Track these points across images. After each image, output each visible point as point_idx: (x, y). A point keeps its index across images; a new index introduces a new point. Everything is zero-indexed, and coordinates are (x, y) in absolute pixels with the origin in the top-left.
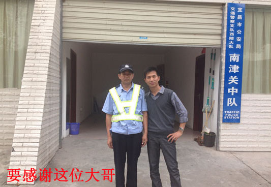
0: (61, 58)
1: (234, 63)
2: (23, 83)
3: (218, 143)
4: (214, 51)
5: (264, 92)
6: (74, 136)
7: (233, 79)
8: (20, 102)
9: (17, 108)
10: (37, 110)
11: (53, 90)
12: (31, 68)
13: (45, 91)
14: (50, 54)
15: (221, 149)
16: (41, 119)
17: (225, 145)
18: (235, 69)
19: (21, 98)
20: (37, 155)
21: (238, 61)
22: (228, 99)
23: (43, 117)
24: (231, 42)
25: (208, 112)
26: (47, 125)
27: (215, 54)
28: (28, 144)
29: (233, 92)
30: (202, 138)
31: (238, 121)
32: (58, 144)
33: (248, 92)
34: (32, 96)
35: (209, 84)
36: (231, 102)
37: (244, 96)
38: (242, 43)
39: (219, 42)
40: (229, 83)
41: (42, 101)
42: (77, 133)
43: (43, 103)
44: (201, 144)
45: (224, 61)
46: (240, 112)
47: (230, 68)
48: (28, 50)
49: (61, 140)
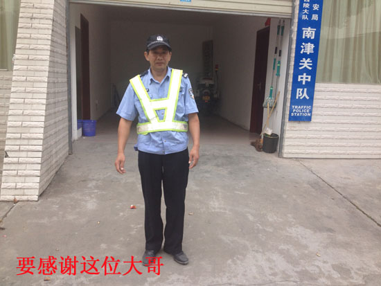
0: (68, 28)
1: (307, 40)
2: (16, 62)
3: (281, 147)
4: (282, 22)
5: (345, 80)
6: (89, 137)
7: (306, 62)
8: (13, 89)
9: (9, 98)
10: (38, 101)
11: (57, 73)
12: (26, 41)
13: (47, 74)
14: (53, 21)
15: (285, 156)
16: (43, 113)
17: (290, 151)
18: (309, 48)
19: (13, 84)
20: (40, 162)
21: (313, 38)
22: (298, 89)
23: (46, 110)
24: (306, 11)
25: (271, 107)
26: (52, 121)
27: (283, 27)
28: (27, 147)
29: (304, 80)
30: (262, 142)
31: (309, 119)
32: (68, 148)
33: (323, 81)
34: (29, 81)
35: (274, 69)
36: (301, 94)
37: (318, 86)
38: (319, 12)
39: (289, 10)
40: (300, 68)
41: (43, 87)
42: (93, 134)
43: (45, 90)
44: (259, 149)
45: (294, 37)
46: (312, 107)
47: (302, 47)
48: (21, 15)
49: (71, 143)
